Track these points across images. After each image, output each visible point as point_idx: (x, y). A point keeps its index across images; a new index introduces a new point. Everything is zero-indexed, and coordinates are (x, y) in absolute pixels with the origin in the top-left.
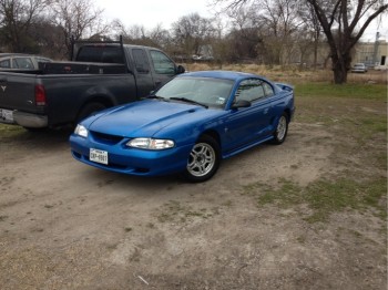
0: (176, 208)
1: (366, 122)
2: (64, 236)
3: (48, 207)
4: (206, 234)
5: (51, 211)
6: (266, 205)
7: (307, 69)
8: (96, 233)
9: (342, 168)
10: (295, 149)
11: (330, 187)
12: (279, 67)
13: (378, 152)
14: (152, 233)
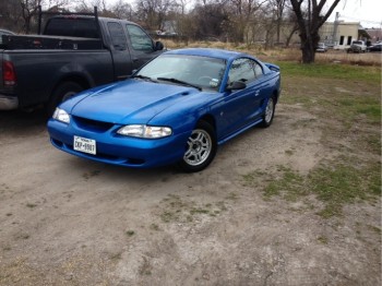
0: (178, 204)
1: (344, 103)
2: (56, 244)
3: (32, 206)
4: (219, 236)
5: (36, 210)
6: (273, 197)
7: (272, 48)
8: (93, 238)
9: (336, 153)
10: (284, 132)
11: (332, 176)
12: (244, 45)
13: (367, 135)
14: (158, 236)
